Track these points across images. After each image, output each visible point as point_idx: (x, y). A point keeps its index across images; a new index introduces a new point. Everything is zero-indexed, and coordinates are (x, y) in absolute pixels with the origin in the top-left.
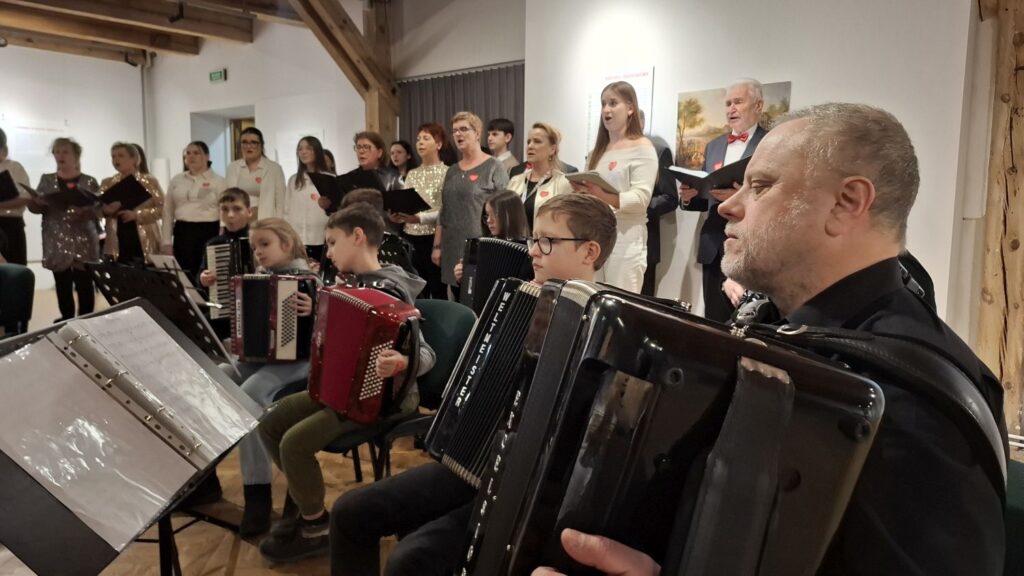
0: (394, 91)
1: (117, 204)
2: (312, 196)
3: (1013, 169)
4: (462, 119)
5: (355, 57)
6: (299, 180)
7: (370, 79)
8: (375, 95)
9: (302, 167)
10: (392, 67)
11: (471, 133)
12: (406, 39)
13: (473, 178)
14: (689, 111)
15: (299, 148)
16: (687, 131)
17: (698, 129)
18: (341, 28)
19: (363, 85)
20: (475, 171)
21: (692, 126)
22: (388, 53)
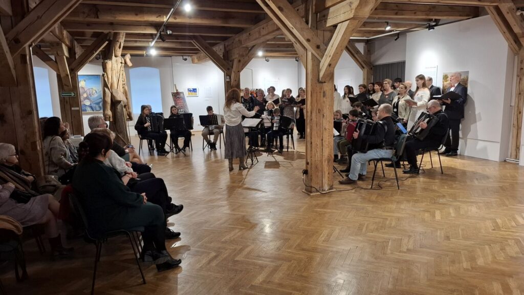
0: (371, 69)
1: (301, 104)
2: (347, 101)
3: (520, 94)
4: (386, 81)
5: (360, 61)
6: (344, 97)
7: (364, 66)
8: (366, 70)
9: (345, 94)
10: (372, 61)
11: (388, 85)
12: (376, 53)
13: (387, 97)
14: (445, 77)
15: (345, 89)
16: (445, 83)
17: (448, 82)
18: (357, 54)
19: (362, 67)
20: (387, 95)
21: (446, 81)
22: (370, 57)
